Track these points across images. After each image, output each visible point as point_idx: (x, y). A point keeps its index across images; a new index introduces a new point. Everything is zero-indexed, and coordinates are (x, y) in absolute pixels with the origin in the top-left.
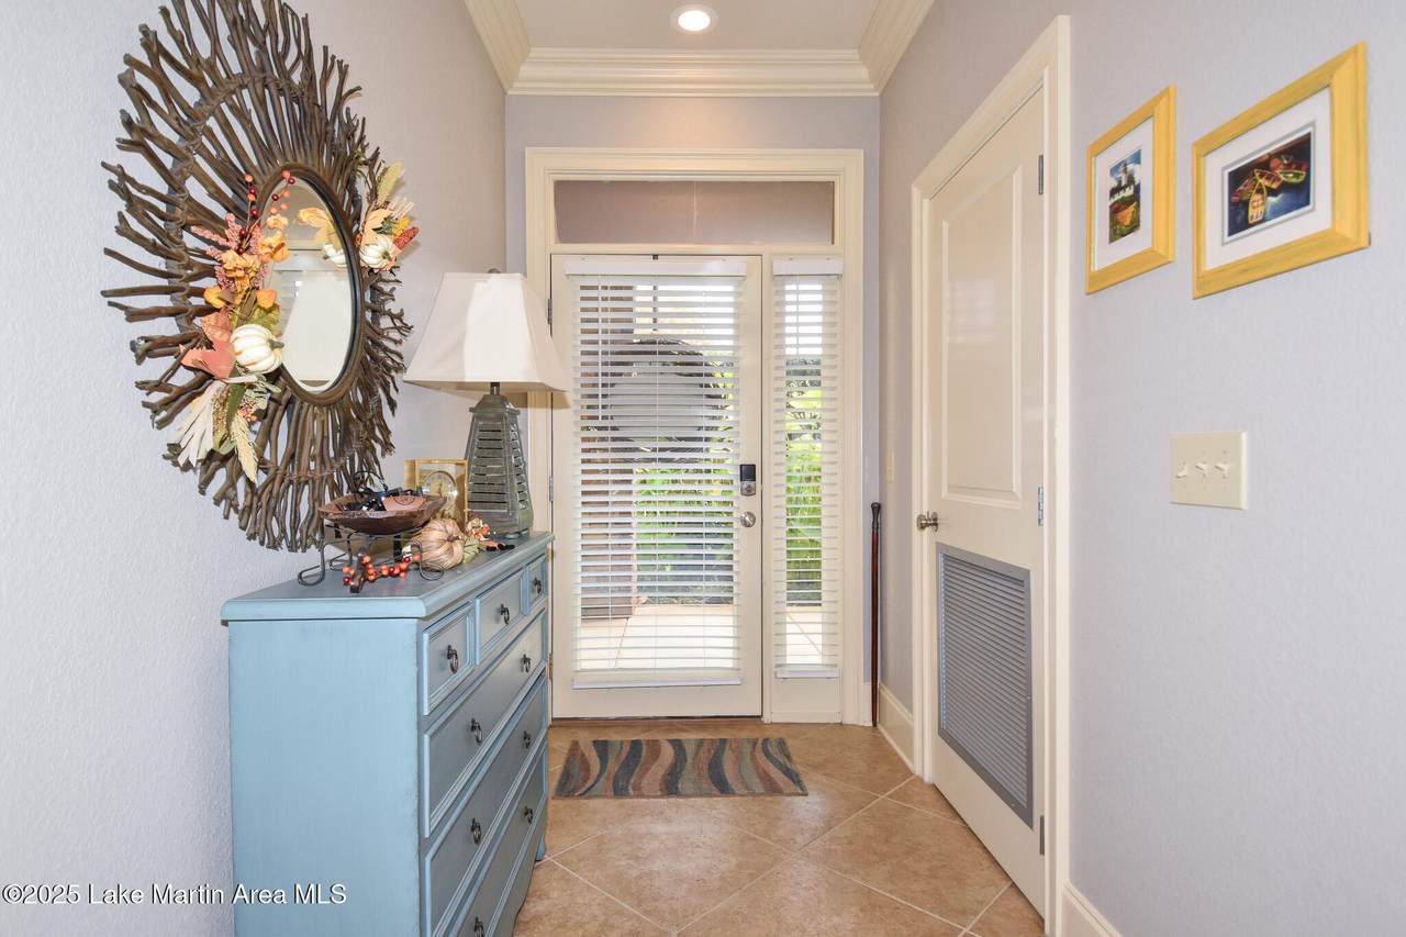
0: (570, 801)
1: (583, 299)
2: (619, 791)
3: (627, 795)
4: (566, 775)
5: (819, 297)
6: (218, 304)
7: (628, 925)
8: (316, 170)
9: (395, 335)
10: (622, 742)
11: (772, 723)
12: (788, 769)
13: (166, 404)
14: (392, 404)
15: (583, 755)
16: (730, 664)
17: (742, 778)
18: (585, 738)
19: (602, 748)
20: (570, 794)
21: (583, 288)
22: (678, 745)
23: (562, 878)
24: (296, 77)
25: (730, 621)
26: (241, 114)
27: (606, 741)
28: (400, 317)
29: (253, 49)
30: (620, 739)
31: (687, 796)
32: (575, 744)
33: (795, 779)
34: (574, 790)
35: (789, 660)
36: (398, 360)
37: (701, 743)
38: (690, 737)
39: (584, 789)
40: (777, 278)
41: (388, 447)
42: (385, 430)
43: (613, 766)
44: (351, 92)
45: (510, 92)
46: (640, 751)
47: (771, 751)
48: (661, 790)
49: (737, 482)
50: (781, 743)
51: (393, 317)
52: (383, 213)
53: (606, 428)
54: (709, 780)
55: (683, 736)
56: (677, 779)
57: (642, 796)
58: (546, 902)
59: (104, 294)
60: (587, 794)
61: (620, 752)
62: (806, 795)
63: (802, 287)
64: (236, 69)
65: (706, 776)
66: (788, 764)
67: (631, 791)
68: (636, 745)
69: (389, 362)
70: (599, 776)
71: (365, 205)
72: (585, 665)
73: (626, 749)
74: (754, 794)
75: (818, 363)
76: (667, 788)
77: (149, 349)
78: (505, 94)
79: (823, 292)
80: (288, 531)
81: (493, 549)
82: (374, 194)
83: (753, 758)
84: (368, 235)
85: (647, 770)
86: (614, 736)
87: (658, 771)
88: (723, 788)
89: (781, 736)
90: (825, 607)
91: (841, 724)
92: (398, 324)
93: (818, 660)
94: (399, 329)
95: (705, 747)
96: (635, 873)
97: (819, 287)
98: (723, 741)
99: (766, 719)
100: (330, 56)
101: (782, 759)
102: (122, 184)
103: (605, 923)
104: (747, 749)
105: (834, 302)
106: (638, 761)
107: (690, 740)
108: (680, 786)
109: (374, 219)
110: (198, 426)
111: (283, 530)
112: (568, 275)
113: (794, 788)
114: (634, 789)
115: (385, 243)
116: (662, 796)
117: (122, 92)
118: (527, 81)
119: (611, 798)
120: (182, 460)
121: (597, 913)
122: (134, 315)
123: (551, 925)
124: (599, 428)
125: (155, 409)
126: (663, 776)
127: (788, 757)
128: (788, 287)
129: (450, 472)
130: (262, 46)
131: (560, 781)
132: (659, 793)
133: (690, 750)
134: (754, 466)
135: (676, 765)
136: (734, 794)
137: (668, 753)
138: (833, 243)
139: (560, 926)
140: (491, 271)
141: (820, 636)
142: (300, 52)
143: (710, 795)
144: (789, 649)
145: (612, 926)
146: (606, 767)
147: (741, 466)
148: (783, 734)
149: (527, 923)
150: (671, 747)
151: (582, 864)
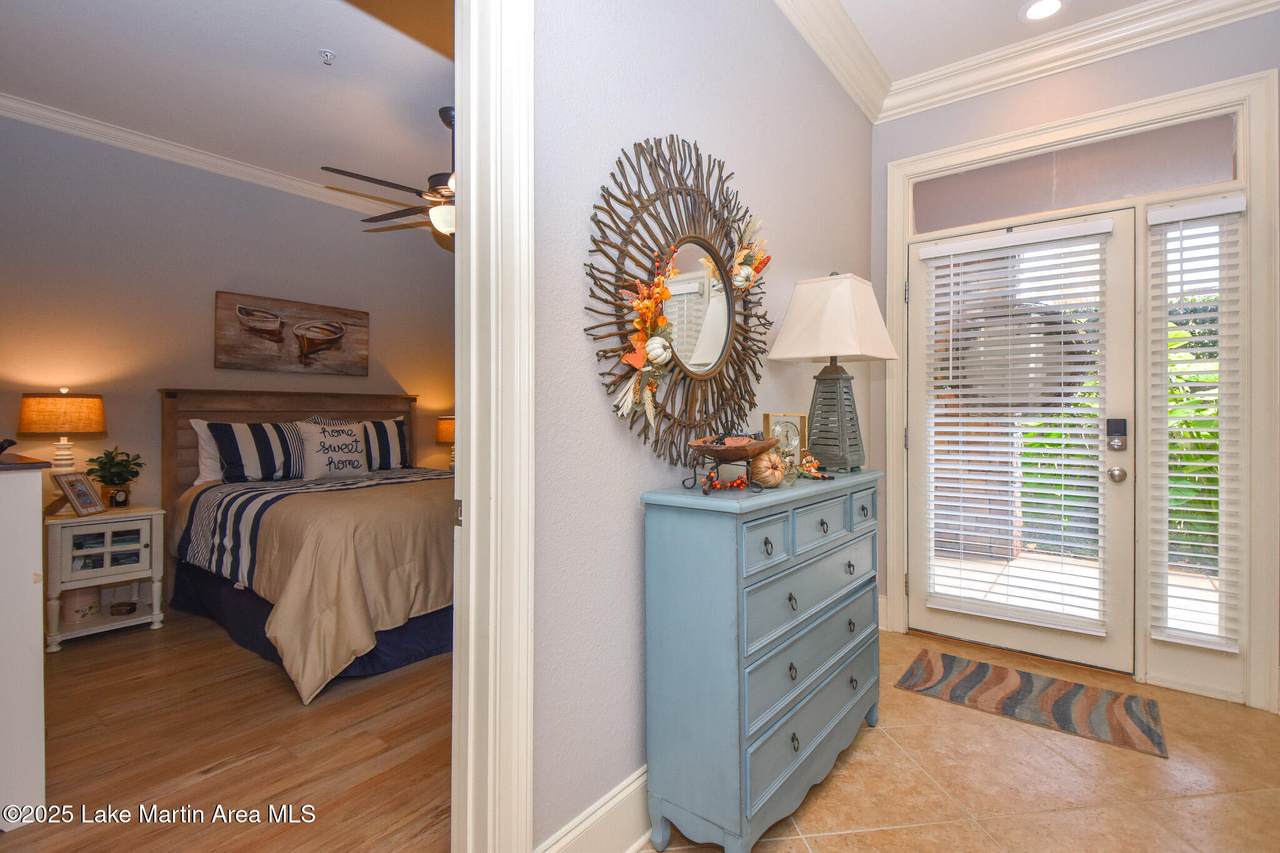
0: (909, 693)
1: (937, 277)
2: (955, 698)
3: (962, 703)
4: (910, 673)
5: (1216, 240)
6: (638, 327)
7: (934, 797)
8: (702, 236)
9: (761, 329)
10: (969, 661)
11: (1146, 684)
12: (1150, 730)
13: (614, 383)
14: (758, 377)
15: (929, 662)
16: (1095, 615)
17: (1091, 723)
18: (935, 650)
19: (949, 661)
20: (908, 688)
21: (938, 268)
22: (1027, 679)
23: (888, 744)
24: (690, 182)
25: (1096, 573)
26: (657, 218)
27: (954, 657)
28: (763, 317)
29: (662, 175)
30: (968, 658)
31: (1022, 720)
32: (925, 652)
33: (1156, 739)
34: (914, 686)
35: (1171, 624)
36: (763, 346)
37: (1053, 681)
38: (1042, 674)
39: (922, 688)
40: (1153, 229)
41: (752, 405)
42: (752, 395)
43: (955, 678)
44: (728, 177)
45: (876, 123)
46: (985, 673)
47: (1134, 709)
48: (997, 708)
49: (1103, 437)
50: (1151, 705)
51: (759, 318)
52: (745, 252)
53: (957, 387)
54: (1051, 714)
55: (1033, 671)
56: (1016, 704)
57: (977, 708)
58: (869, 756)
59: (585, 330)
60: (925, 692)
61: (965, 669)
62: (1167, 758)
63: (1186, 233)
64: (652, 190)
65: (1049, 709)
66: (1152, 725)
67: (966, 702)
68: (982, 667)
69: (755, 348)
70: (940, 681)
71: (737, 247)
72: (938, 589)
73: (972, 668)
74: (1099, 740)
75: (1215, 310)
76: (1003, 709)
77: (603, 355)
78: (871, 124)
79: (1221, 233)
80: (682, 457)
81: (818, 478)
82: (741, 240)
83: (1110, 709)
84: (737, 269)
85: (988, 689)
86: (963, 654)
87: (999, 693)
88: (1064, 724)
89: (1154, 698)
90: (1222, 576)
91: (1244, 705)
92: (763, 321)
93: (1215, 631)
94: (764, 325)
95: (1055, 687)
96: (951, 763)
97: (1216, 229)
98: (1082, 686)
99: (1139, 677)
100: (712, 160)
101: (1146, 718)
102: (592, 271)
103: (914, 788)
104: (1105, 701)
105: (1235, 243)
106: (981, 680)
107: (1041, 676)
108: (1017, 711)
109: (740, 256)
110: (627, 397)
111: (679, 456)
112: (924, 260)
113: (1149, 746)
114: (970, 700)
115: (747, 271)
116: (997, 714)
117: (593, 225)
118: (888, 110)
119: (947, 701)
120: (620, 413)
121: (909, 778)
122: (596, 338)
123: (870, 773)
124: (953, 387)
125: (608, 386)
126: (1003, 698)
127: (1156, 719)
128: (1171, 235)
129: (794, 422)
130: (667, 173)
131: (904, 676)
132: (994, 710)
133: (1038, 685)
134: (1125, 421)
135: (1018, 693)
136: (1075, 733)
137: (1013, 681)
138: (1235, 177)
139: (876, 776)
140: (832, 275)
141: (1217, 605)
142: (692, 165)
143: (1049, 727)
144: (1171, 613)
145: (920, 793)
146: (947, 676)
147: (1108, 420)
148: (1157, 696)
149: (852, 765)
150: (1019, 677)
151: (906, 741)
